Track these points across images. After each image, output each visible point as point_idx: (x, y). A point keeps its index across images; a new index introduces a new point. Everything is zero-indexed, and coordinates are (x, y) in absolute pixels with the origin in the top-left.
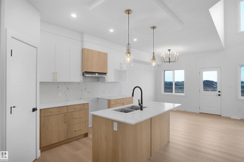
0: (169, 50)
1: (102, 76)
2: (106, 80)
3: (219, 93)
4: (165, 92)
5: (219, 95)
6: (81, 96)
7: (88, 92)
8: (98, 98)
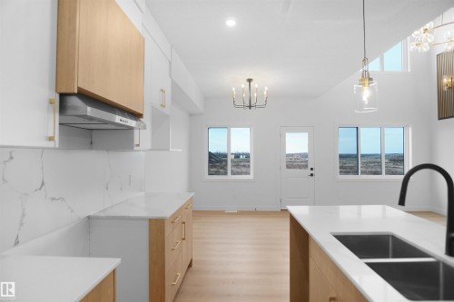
0: (250, 81)
3: (312, 172)
4: (208, 174)
5: (312, 175)
6: (22, 224)
7: (53, 199)
8: (89, 218)
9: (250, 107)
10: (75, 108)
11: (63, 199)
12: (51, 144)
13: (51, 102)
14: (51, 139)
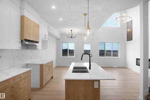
0: (72, 30)
1: (34, 44)
2: (37, 48)
4: (63, 56)
5: (91, 56)
6: (14, 63)
7: (20, 59)
8: (27, 64)
9: (72, 38)
10: (24, 42)
11: (21, 59)
12: (20, 49)
13: (20, 42)
14: (20, 48)
